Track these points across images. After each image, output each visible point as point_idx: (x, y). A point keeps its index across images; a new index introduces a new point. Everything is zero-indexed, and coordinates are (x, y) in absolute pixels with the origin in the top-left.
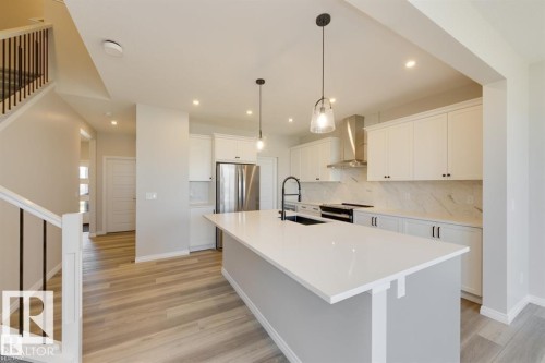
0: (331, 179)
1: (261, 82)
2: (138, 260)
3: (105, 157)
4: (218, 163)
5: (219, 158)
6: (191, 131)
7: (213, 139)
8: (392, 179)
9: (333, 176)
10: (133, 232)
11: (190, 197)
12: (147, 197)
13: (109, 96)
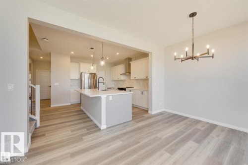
0: (122, 79)
1: (92, 48)
2: (52, 106)
3: (37, 70)
4: (81, 73)
5: (81, 71)
6: (71, 62)
7: (79, 64)
8: (136, 78)
9: (122, 78)
10: (50, 99)
11: (71, 85)
12: (55, 84)
13: (41, 50)
